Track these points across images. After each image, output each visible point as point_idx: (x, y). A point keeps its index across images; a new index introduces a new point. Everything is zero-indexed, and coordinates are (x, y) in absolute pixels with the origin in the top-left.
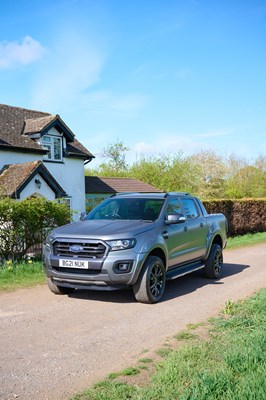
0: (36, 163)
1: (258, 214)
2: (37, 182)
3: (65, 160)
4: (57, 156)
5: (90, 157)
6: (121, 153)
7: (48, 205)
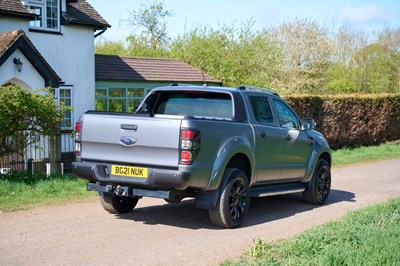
0: (14, 33)
1: (361, 118)
2: (16, 61)
3: (63, 29)
4: (51, 23)
5: (103, 26)
6: (160, 20)
7: (26, 98)
